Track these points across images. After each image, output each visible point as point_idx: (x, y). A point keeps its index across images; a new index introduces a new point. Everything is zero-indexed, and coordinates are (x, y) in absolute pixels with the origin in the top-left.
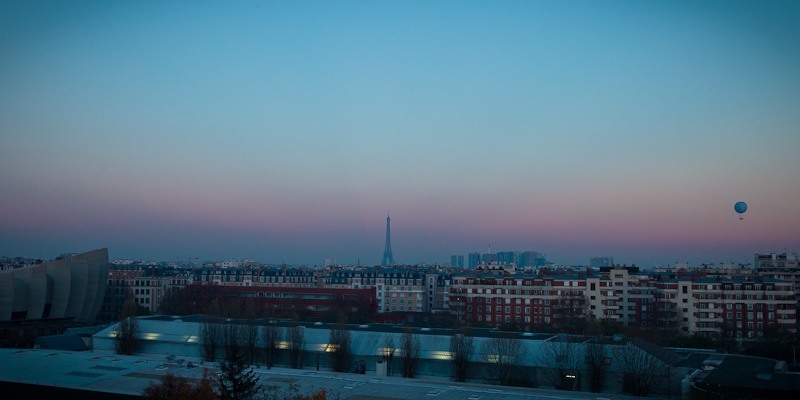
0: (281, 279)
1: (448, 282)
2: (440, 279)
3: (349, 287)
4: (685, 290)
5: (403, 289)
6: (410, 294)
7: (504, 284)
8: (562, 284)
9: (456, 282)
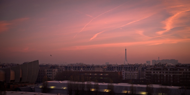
0: (92, 69)
1: (145, 70)
2: (142, 68)
3: (114, 71)
5: (130, 72)
6: (133, 73)
7: (164, 70)
8: (183, 70)
9: (148, 70)
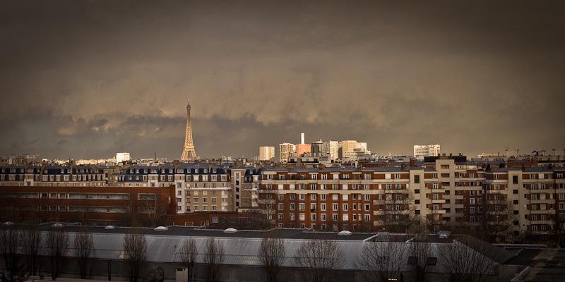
0: (66, 177)
1: (256, 178)
2: (247, 173)
3: (145, 185)
4: (515, 179)
5: (205, 186)
6: (214, 192)
7: (319, 178)
8: (383, 177)
9: (265, 178)
